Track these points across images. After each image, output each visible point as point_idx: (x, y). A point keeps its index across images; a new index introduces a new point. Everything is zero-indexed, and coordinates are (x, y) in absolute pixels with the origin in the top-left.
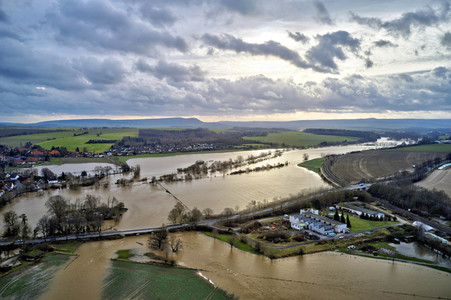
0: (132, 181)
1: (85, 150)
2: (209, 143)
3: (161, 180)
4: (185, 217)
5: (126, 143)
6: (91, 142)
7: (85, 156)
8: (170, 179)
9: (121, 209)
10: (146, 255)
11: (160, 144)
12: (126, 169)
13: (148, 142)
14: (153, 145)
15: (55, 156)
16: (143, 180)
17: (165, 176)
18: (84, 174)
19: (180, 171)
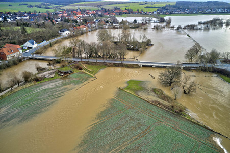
0: (164, 27)
1: (142, 10)
2: (224, 9)
3: (185, 28)
4: (202, 57)
5: (167, 8)
6: (147, 7)
7: (141, 14)
8: (192, 28)
9: (148, 44)
10: (154, 90)
11: (188, 8)
12: (162, 21)
13: (180, 7)
14: (184, 9)
15: (125, 13)
16: (172, 27)
17: (188, 26)
18: (135, 21)
19: (200, 23)
